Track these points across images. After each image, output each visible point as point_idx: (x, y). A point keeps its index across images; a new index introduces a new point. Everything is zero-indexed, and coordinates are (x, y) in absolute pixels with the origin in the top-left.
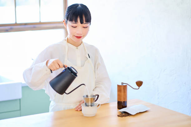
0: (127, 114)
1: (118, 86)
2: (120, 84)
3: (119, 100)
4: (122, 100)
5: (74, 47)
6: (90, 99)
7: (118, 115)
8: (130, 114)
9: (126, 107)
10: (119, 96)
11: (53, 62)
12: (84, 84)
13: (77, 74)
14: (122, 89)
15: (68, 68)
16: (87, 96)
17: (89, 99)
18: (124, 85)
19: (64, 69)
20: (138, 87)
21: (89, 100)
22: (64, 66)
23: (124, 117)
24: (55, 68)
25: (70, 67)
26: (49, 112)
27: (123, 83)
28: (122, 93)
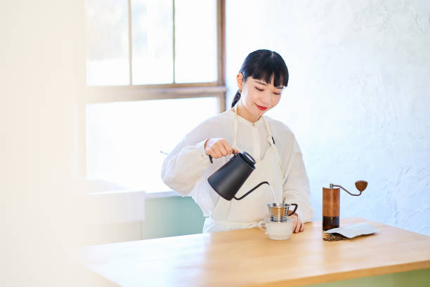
0: (340, 237)
1: (324, 189)
2: (328, 187)
3: (326, 215)
4: (331, 215)
5: (249, 124)
6: (279, 210)
7: (324, 239)
8: (345, 237)
9: (337, 226)
10: (325, 207)
11: (216, 144)
12: (267, 183)
13: (255, 165)
14: (331, 195)
15: (240, 154)
16: (274, 205)
17: (277, 208)
18: (335, 188)
19: (233, 155)
20: (358, 192)
21: (277, 212)
22: (234, 152)
23: (334, 242)
24: (218, 153)
25: (242, 153)
26: (202, 233)
27: (332, 185)
28: (332, 203)
